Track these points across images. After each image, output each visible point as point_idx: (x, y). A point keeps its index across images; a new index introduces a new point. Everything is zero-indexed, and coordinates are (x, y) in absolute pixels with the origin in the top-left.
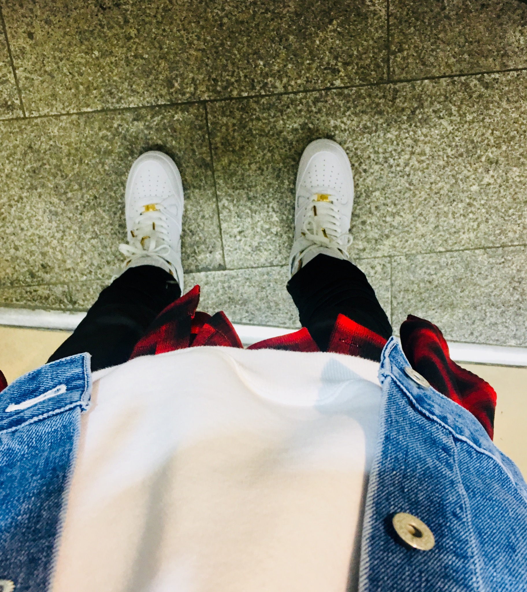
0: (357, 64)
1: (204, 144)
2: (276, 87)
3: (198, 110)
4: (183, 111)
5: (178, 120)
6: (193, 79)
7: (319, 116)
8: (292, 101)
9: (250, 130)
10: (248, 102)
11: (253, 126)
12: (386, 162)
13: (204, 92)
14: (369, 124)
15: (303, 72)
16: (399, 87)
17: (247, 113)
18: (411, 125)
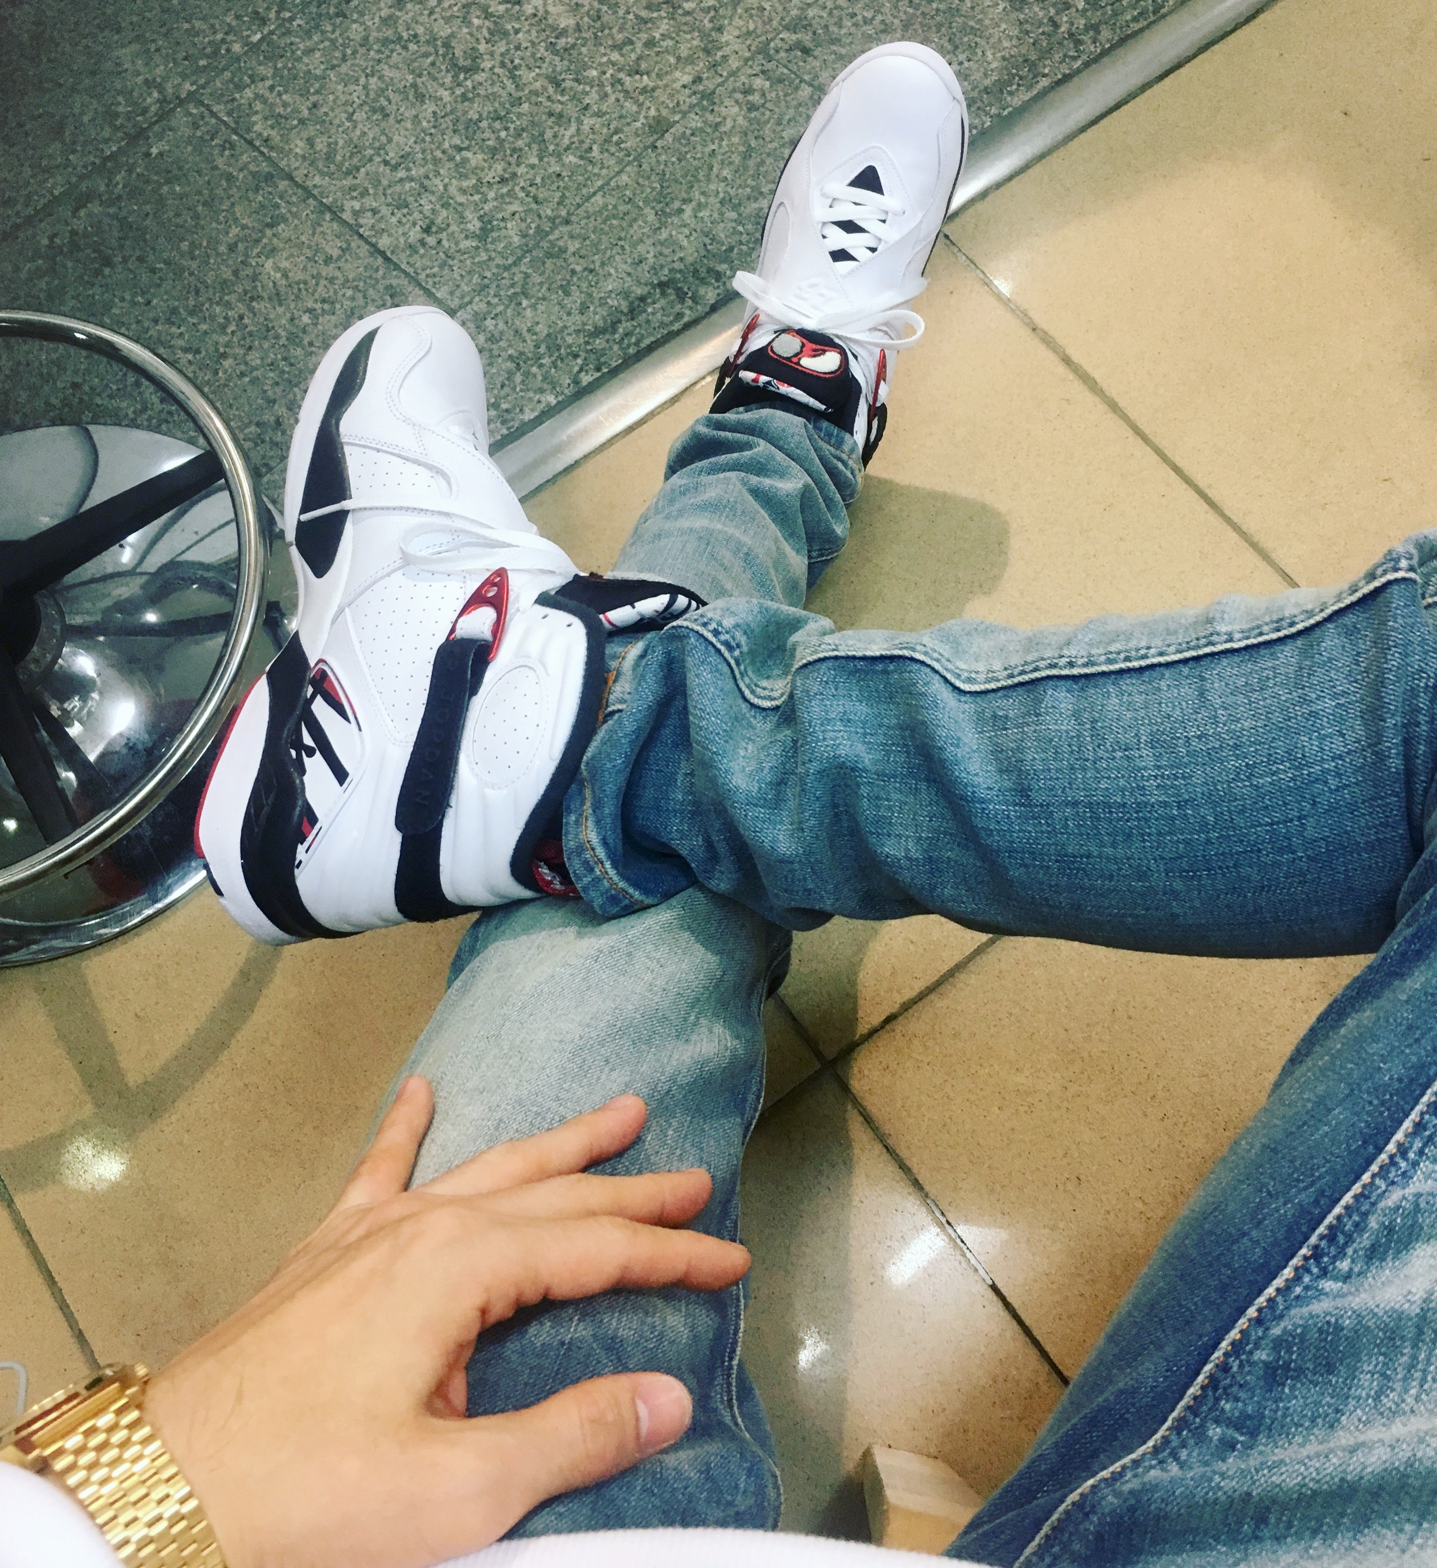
3: (189, 113)
4: (160, 136)
5: (161, 154)
6: (146, 81)
9: (308, 73)
10: (271, 43)
11: (307, 65)
13: (180, 85)
17: (282, 57)
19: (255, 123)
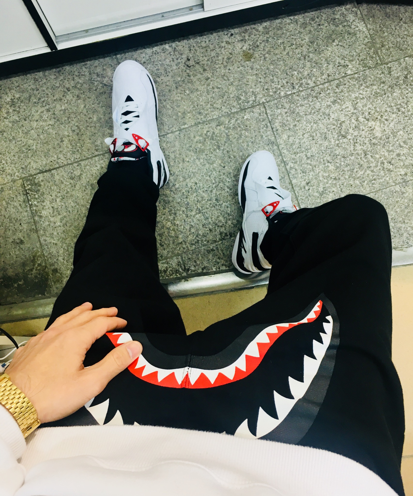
0: (358, 59)
1: (268, 129)
2: (308, 84)
3: (260, 109)
4: (249, 113)
5: (247, 119)
6: (253, 92)
7: (343, 94)
8: (322, 90)
9: (298, 113)
10: (292, 96)
11: (299, 110)
12: (399, 111)
13: (261, 98)
14: (378, 91)
15: (324, 71)
16: (390, 65)
17: (293, 103)
18: (407, 85)
19: (277, 122)
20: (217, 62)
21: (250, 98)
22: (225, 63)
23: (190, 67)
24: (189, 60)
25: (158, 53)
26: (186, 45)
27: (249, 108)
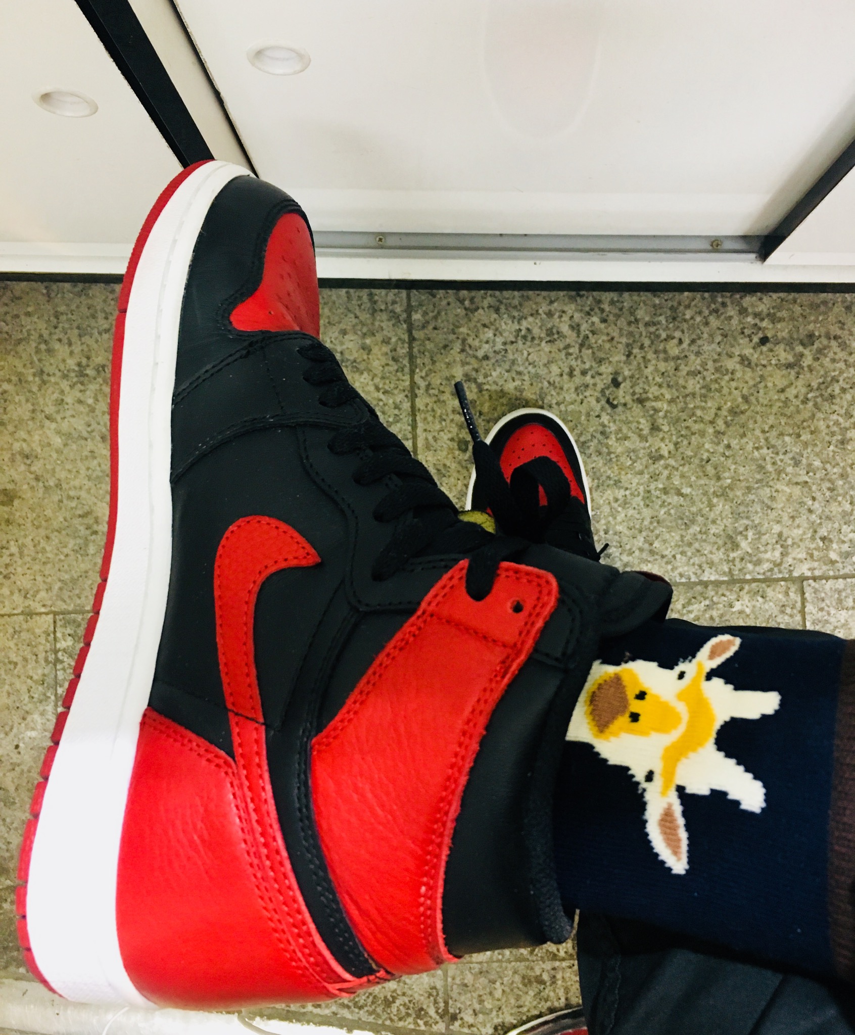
20: (699, 413)
21: (766, 552)
22: (720, 423)
23: (614, 407)
24: (616, 383)
25: (533, 339)
26: (621, 335)
27: (754, 580)
